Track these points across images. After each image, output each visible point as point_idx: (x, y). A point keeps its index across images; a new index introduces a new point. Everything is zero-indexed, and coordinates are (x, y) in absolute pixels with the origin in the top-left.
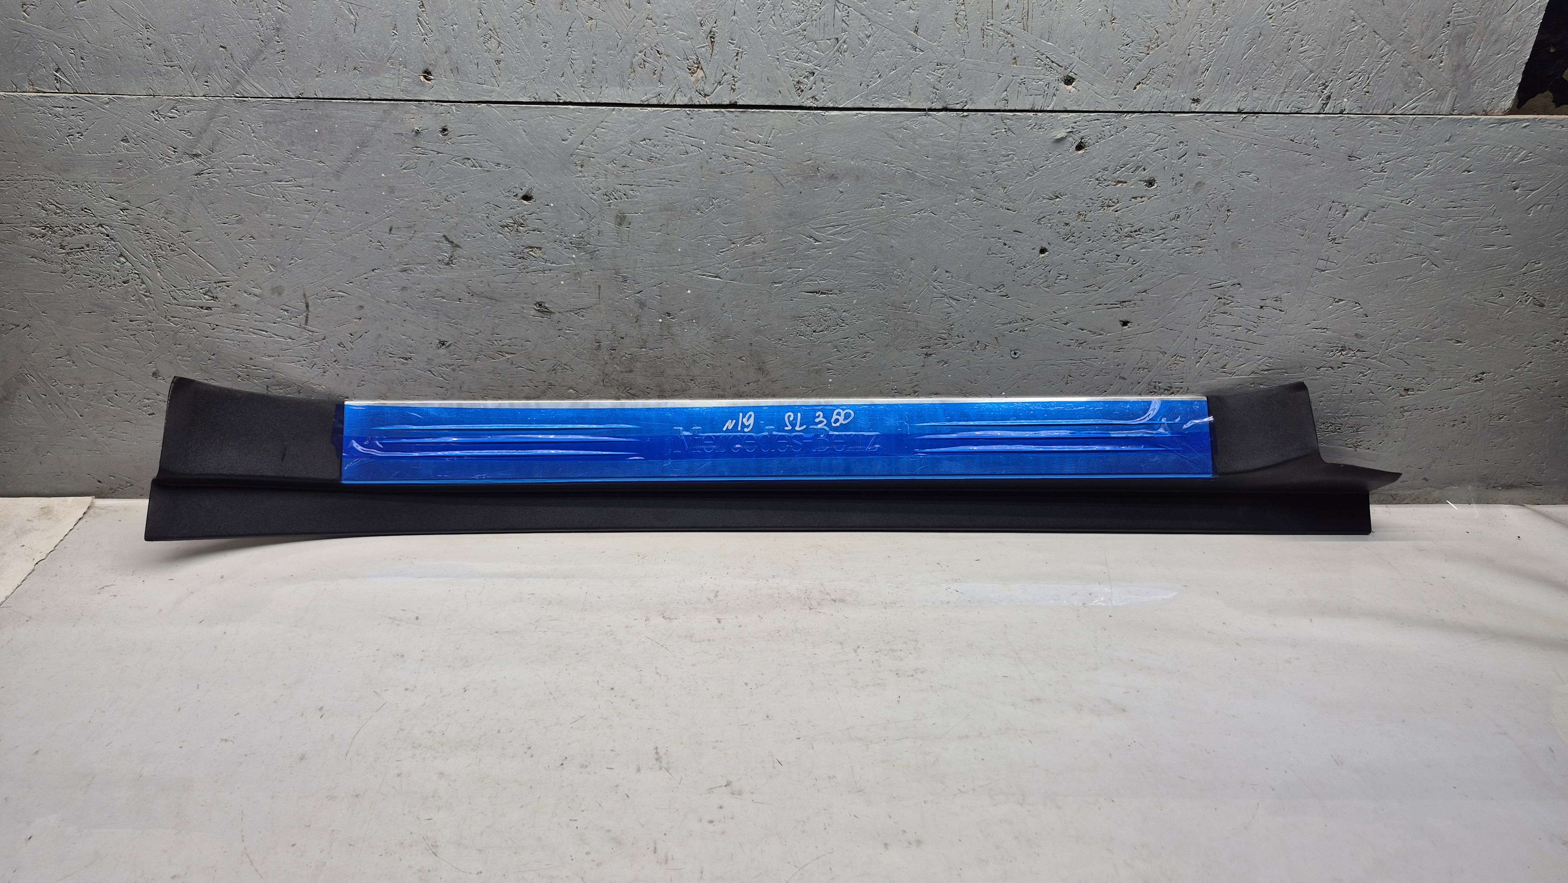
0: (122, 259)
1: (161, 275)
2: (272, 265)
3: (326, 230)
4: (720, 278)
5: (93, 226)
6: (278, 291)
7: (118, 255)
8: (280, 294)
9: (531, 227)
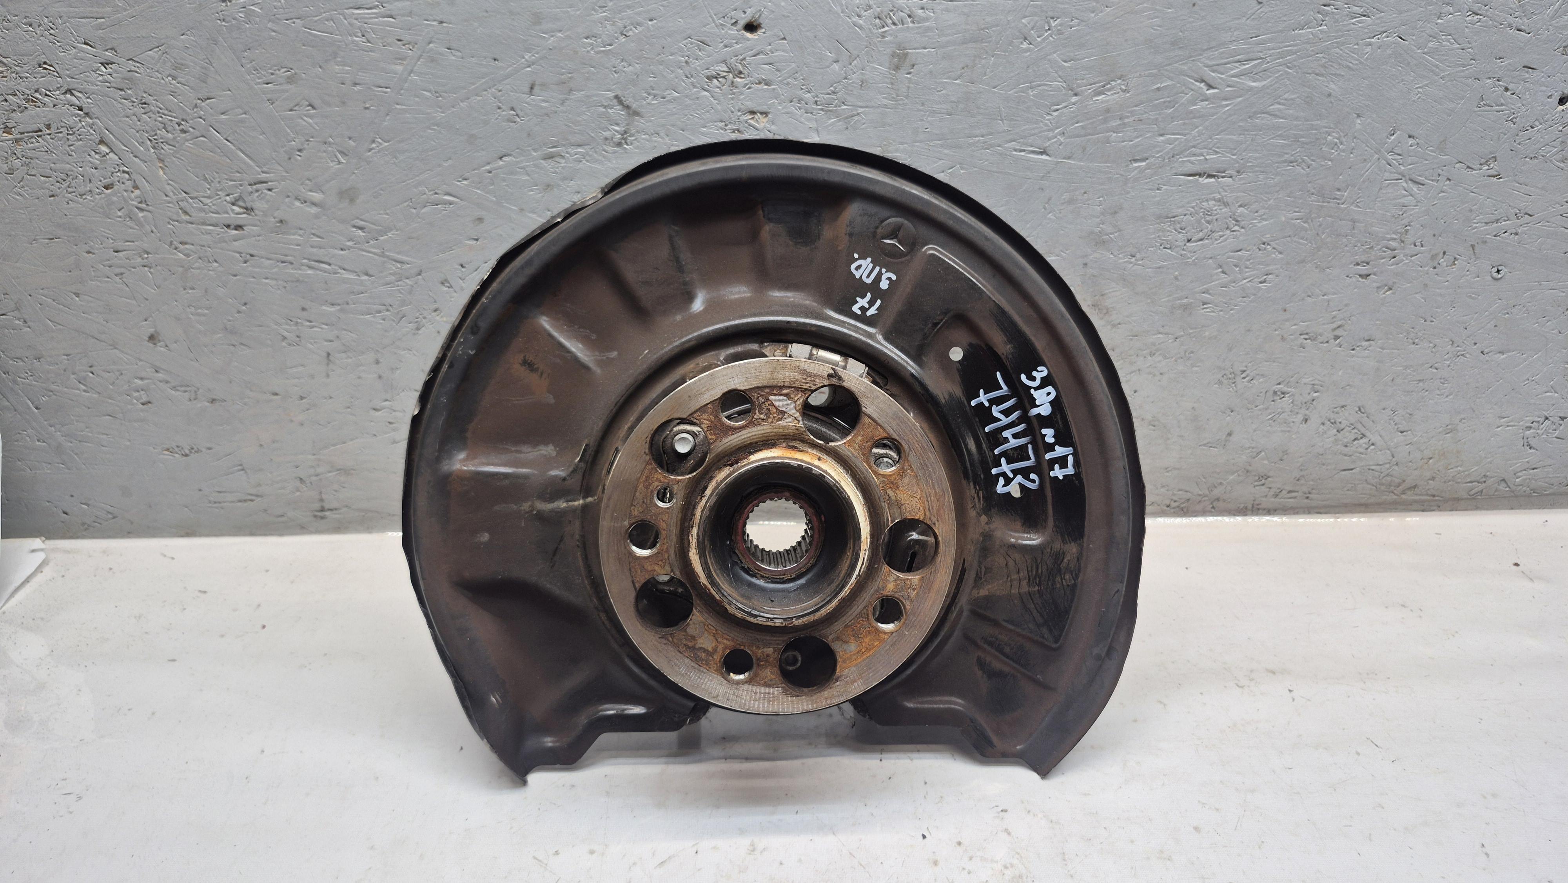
0: (104, 149)
1: (164, 174)
2: (341, 152)
3: (429, 91)
4: (1047, 155)
5: (58, 92)
6: (348, 195)
7: (97, 141)
8: (352, 200)
9: (756, 76)
